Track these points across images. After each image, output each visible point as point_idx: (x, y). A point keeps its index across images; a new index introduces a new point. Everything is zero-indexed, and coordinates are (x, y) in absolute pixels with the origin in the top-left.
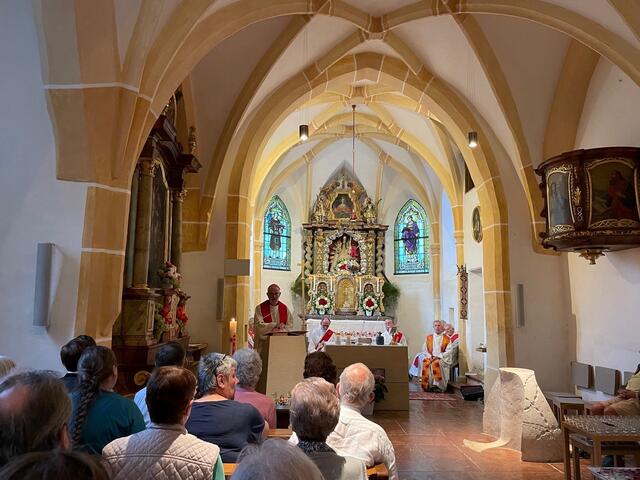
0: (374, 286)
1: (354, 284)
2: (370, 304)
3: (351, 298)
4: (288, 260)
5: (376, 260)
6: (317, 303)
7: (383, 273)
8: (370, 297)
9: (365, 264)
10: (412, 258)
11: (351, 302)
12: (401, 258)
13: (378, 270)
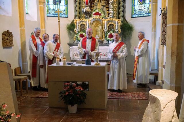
0: (115, 25)
1: (102, 24)
2: (111, 36)
3: (100, 33)
4: (66, 11)
5: (119, 8)
6: (78, 37)
7: (124, 17)
8: (111, 32)
9: (112, 12)
10: (142, 7)
11: (100, 35)
12: (136, 7)
13: (120, 15)
